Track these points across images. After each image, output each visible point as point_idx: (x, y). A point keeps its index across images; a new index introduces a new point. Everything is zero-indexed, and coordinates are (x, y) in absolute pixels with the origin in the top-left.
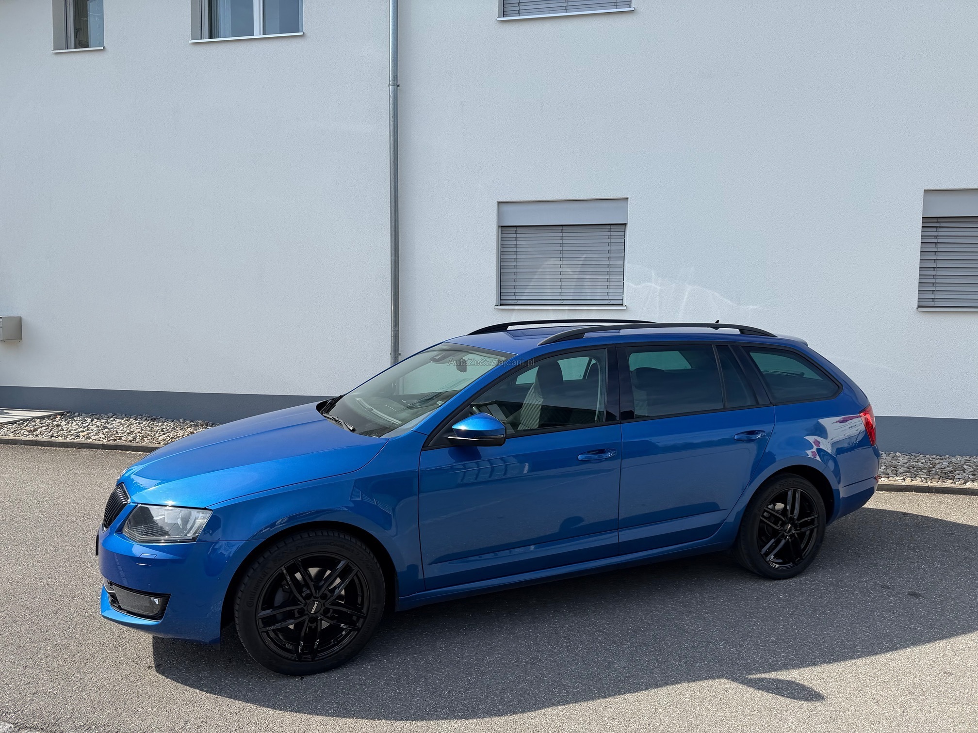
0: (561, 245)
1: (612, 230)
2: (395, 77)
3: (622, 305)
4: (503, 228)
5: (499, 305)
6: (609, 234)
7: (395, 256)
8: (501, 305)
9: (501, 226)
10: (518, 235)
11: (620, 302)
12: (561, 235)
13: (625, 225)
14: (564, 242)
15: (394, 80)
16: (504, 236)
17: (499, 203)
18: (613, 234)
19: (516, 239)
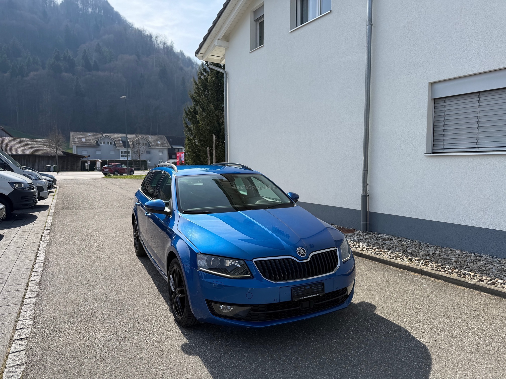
0: (479, 107)
2: (370, 20)
4: (436, 101)
5: (432, 153)
7: (366, 126)
8: (433, 153)
9: (435, 99)
10: (446, 104)
14: (481, 104)
15: (369, 22)
16: (436, 105)
17: (431, 84)
19: (445, 106)
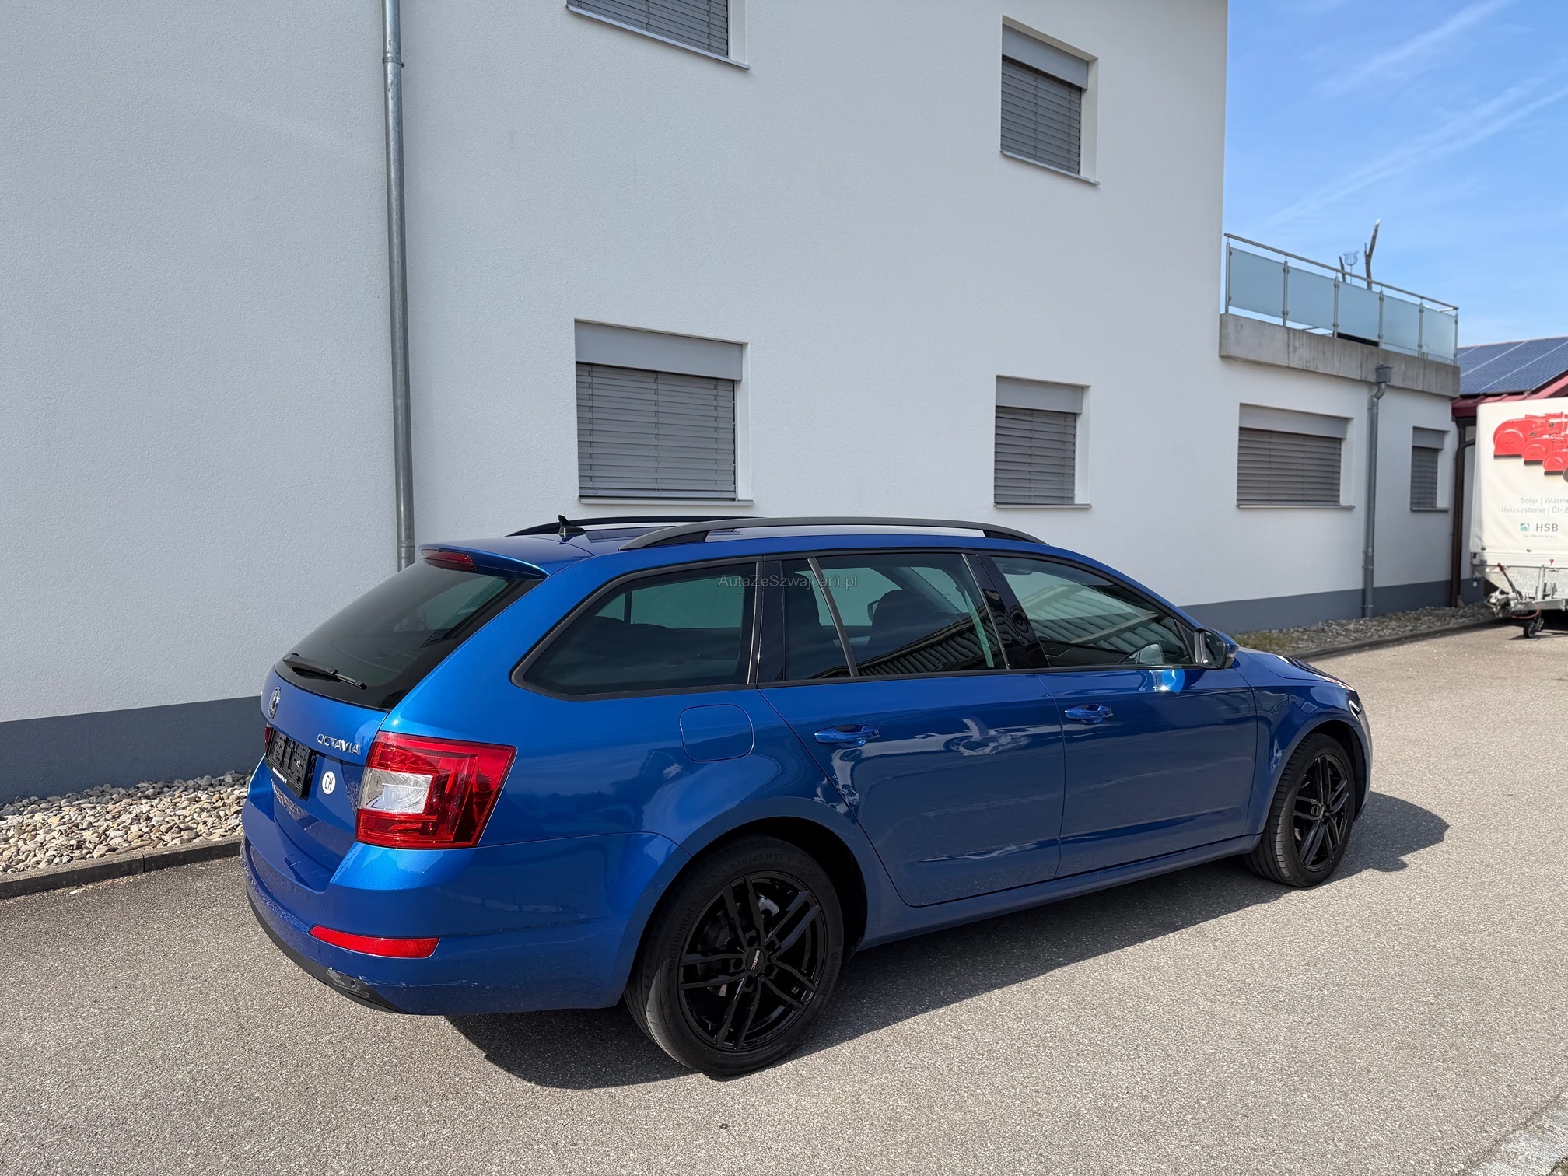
0: (656, 402)
1: (719, 388)
3: (734, 499)
4: (584, 367)
6: (715, 392)
9: (582, 363)
10: (594, 381)
11: (731, 495)
12: (655, 386)
13: (733, 383)
14: (661, 398)
17: (577, 322)
18: (720, 393)
19: (591, 385)
